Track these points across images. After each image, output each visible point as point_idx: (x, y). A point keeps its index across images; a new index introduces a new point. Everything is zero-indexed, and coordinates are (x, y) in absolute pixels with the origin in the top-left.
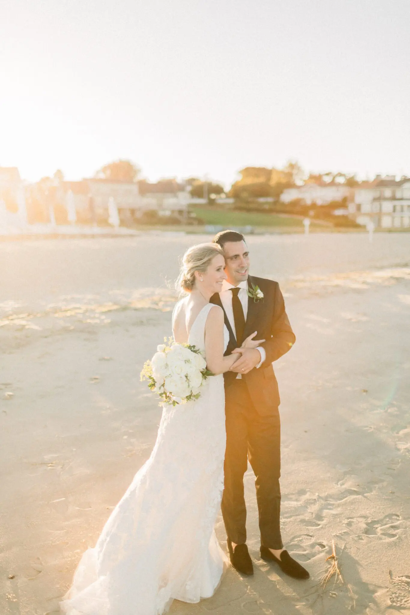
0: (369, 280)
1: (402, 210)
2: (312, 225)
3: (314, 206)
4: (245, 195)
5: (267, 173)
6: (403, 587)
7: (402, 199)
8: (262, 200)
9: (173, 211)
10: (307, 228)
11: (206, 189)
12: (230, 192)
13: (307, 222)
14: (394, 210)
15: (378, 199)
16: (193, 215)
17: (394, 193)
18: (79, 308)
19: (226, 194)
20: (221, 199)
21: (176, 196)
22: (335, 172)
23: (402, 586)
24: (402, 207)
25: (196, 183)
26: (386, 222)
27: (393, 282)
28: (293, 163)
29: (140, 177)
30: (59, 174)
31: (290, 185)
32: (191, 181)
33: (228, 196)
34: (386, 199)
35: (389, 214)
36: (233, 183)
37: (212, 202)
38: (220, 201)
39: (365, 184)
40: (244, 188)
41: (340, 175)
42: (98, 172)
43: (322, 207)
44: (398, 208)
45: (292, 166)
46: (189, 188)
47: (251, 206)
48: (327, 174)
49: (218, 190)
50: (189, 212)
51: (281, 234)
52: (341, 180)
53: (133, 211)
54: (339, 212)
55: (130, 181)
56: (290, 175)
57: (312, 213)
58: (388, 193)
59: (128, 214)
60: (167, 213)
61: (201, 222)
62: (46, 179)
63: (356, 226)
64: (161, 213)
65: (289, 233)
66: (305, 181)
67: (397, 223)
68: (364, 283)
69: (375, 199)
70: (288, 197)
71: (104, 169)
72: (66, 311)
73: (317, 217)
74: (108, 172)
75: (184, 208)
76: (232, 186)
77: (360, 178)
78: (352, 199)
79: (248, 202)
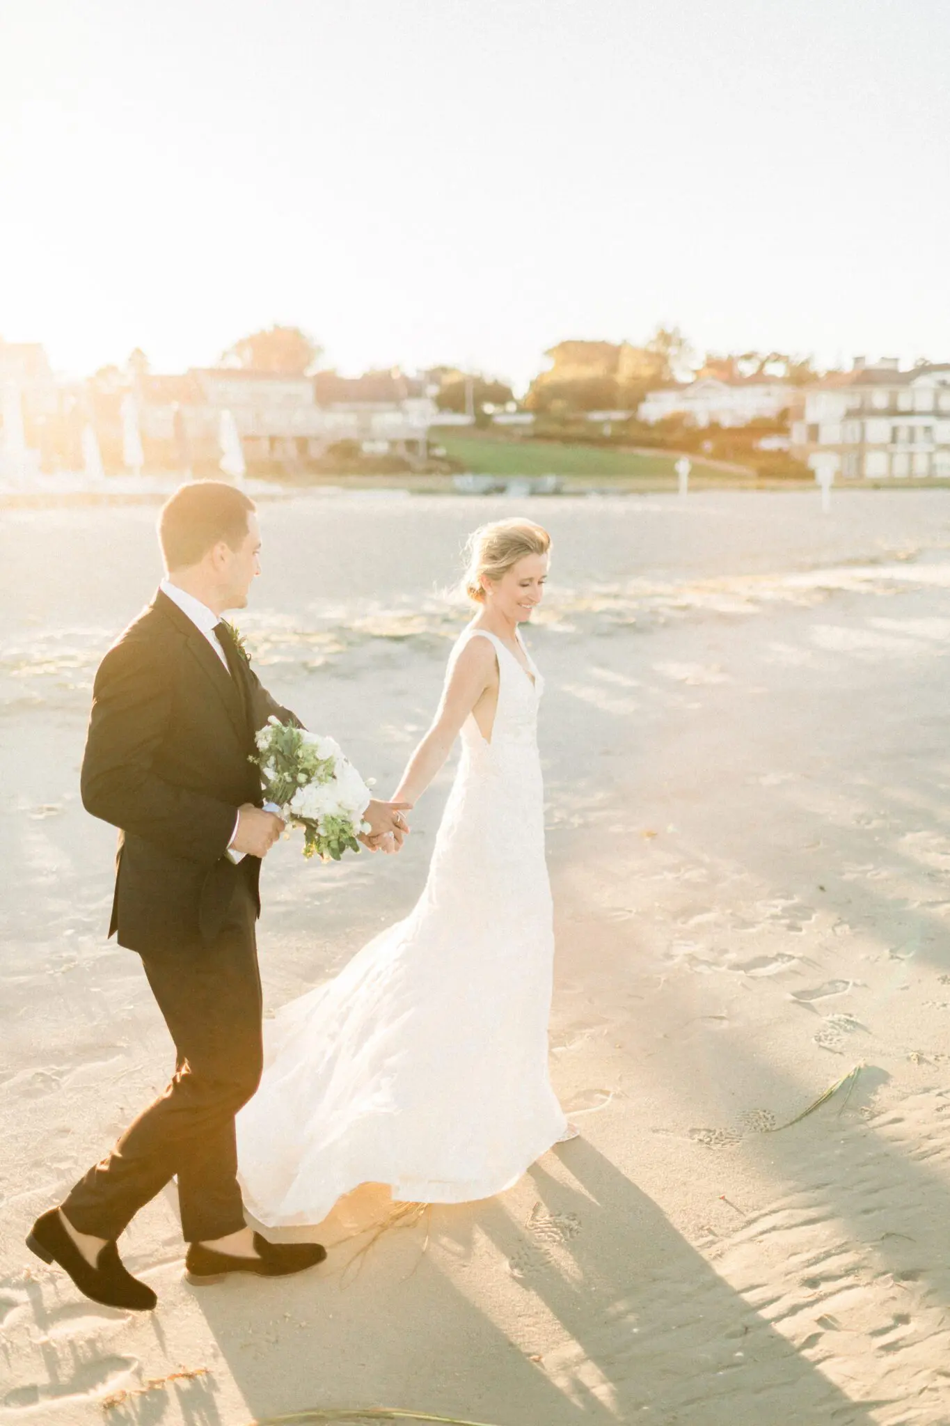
0: (768, 595)
1: (912, 439)
2: (695, 472)
3: (714, 429)
4: (558, 405)
5: (612, 353)
6: (549, 1236)
7: (910, 413)
8: (597, 416)
9: (393, 444)
10: (684, 481)
11: (469, 393)
12: (526, 397)
13: (683, 465)
14: (894, 440)
15: (858, 413)
16: (440, 451)
17: (894, 397)
18: (72, 658)
19: (516, 402)
20: (504, 415)
21: (399, 409)
22: (765, 350)
23: (549, 1233)
24: (912, 431)
25: (449, 379)
26: (876, 465)
27: (819, 598)
28: (669, 330)
29: (321, 365)
30: (138, 357)
31: (661, 383)
32: (435, 375)
33: (521, 410)
34: (875, 413)
35: (881, 447)
36: (534, 378)
37: (483, 422)
38: (501, 420)
39: (834, 380)
40: (557, 391)
41: (777, 358)
42: (225, 355)
43: (733, 431)
44: (903, 435)
45: (665, 338)
46: (433, 390)
47: (573, 430)
48: (748, 357)
49: (501, 395)
50: (430, 446)
51: (624, 493)
52: (777, 370)
53: (303, 443)
54: (770, 444)
55: (298, 375)
56: (662, 359)
57: (708, 446)
58: (880, 399)
59: (292, 450)
60: (382, 448)
61: (456, 466)
62: (108, 371)
63: (804, 474)
64: (367, 447)
65: (641, 492)
66: (696, 372)
67: (900, 469)
68: (752, 601)
69: (851, 414)
70: (655, 409)
71: (240, 346)
72: (39, 664)
73: (720, 454)
74: (248, 353)
75: (420, 436)
76: (532, 384)
77: (821, 365)
78: (800, 415)
79: (565, 422)
